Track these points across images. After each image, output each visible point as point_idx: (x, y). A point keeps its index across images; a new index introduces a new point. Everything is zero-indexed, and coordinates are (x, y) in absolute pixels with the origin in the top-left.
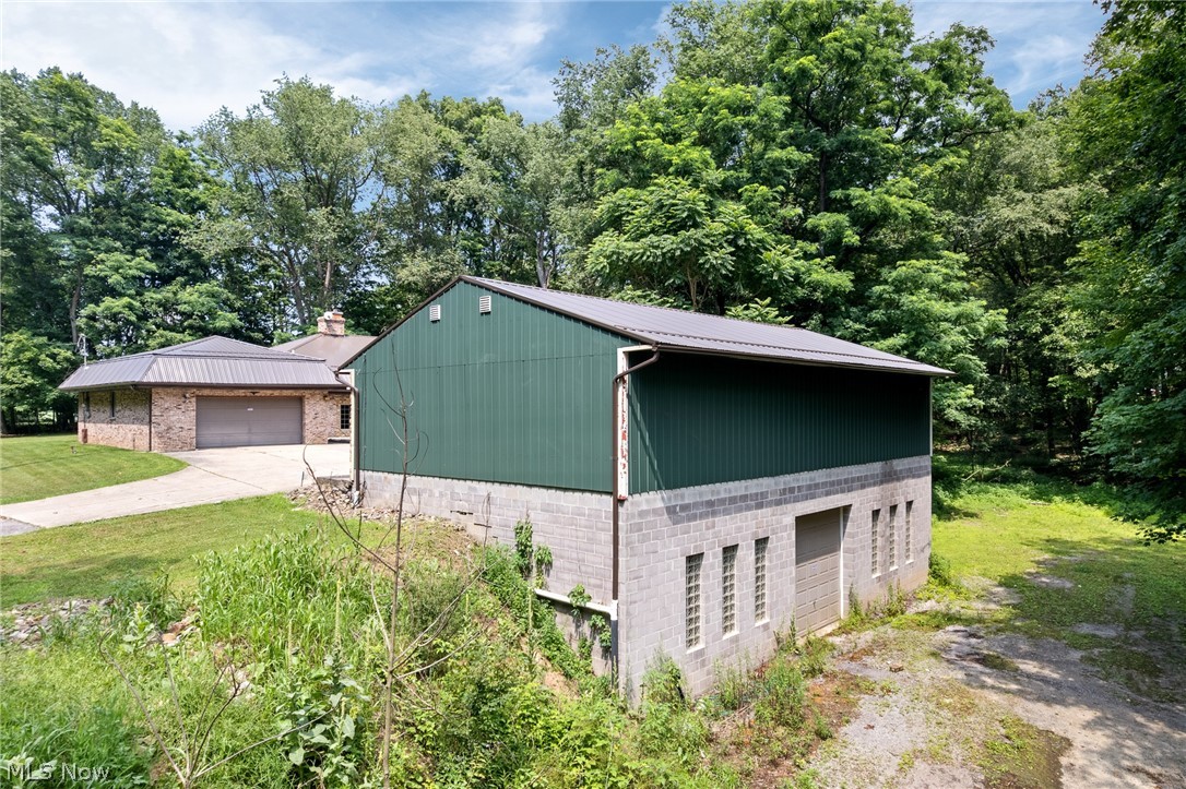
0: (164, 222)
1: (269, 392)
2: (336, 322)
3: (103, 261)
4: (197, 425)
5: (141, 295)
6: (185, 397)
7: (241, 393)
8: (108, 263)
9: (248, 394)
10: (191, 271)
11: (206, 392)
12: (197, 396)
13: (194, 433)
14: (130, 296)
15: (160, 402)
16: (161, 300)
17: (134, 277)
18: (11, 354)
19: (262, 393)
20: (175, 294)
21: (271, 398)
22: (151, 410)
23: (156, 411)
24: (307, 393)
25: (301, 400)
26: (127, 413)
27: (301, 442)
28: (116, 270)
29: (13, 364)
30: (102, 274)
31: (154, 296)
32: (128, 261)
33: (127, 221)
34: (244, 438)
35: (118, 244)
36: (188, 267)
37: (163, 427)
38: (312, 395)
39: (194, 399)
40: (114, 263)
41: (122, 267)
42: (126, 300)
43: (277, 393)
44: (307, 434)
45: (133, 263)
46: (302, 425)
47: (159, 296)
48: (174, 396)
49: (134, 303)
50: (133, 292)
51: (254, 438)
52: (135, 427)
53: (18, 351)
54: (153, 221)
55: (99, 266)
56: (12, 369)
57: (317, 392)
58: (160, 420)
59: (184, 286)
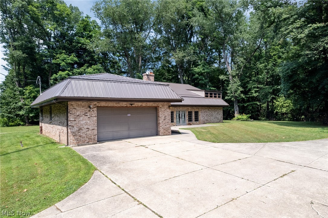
0: (80, 43)
1: (140, 104)
2: (151, 75)
3: (59, 58)
4: (98, 126)
5: (72, 70)
6: (90, 107)
7: (124, 104)
8: (60, 58)
9: (129, 105)
10: (90, 62)
11: (103, 104)
12: (97, 107)
13: (95, 132)
14: (69, 71)
15: (74, 111)
16: (79, 72)
17: (70, 63)
18: (28, 94)
19: (136, 104)
20: (85, 70)
21: (141, 108)
22: (67, 117)
23: (71, 118)
24: (160, 104)
25: (156, 109)
26: (56, 118)
27: (157, 134)
28: (63, 60)
29: (28, 98)
30: (58, 62)
31: (77, 70)
32: (68, 57)
33: (67, 43)
34: (126, 133)
35: (64, 51)
36: (89, 60)
37: (76, 129)
38: (163, 106)
39: (95, 109)
40: (63, 58)
41: (65, 59)
42: (67, 72)
43: (144, 104)
44: (161, 130)
45: (69, 58)
46: (157, 124)
47: (79, 71)
48: (83, 107)
49: (70, 73)
50: (69, 69)
51: (132, 133)
52: (60, 127)
53: (30, 93)
54: (76, 43)
55: (57, 60)
56: (28, 100)
57: (165, 103)
58: (73, 124)
59: (88, 67)
